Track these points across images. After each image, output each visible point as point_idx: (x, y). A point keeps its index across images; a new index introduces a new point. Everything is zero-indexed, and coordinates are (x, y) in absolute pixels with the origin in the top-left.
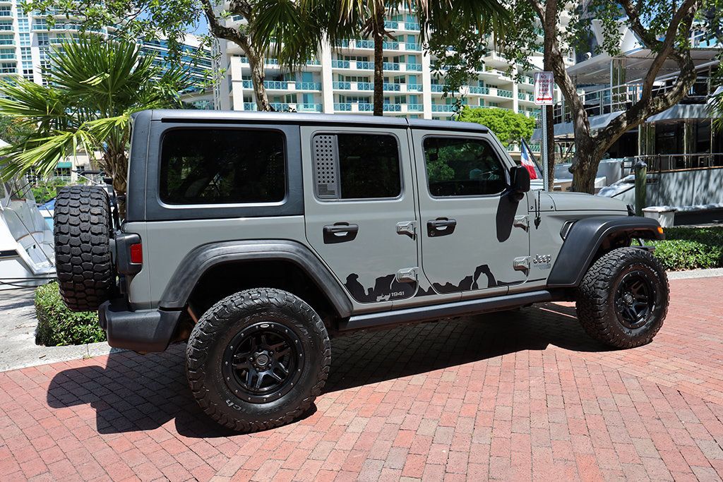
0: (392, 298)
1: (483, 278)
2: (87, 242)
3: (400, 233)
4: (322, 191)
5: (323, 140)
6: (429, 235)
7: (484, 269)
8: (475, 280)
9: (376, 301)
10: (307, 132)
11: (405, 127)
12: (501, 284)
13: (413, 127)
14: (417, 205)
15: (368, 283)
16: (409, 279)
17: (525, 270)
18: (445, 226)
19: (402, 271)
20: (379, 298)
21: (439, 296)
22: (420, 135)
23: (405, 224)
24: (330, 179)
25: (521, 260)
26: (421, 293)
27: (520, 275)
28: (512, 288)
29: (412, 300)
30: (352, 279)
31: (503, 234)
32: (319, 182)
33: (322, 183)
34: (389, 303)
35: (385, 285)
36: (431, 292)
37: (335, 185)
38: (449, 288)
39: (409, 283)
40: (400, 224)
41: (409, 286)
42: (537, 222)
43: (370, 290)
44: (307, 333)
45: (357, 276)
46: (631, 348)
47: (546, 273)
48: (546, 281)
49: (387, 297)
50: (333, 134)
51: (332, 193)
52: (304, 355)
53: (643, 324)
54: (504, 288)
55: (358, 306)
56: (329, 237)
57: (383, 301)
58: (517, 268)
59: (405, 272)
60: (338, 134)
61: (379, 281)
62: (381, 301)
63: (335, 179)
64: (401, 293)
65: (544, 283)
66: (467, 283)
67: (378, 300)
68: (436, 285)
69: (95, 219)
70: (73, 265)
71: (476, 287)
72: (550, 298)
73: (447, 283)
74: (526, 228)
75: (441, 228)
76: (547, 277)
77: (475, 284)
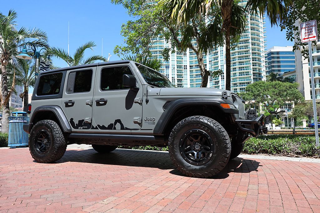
0: (83, 128)
1: (118, 126)
3: (87, 104)
4: (69, 91)
5: (72, 74)
6: (97, 106)
8: (115, 125)
11: (96, 66)
12: (127, 129)
14: (94, 95)
15: (76, 122)
16: (88, 122)
18: (103, 101)
20: (79, 128)
21: (100, 130)
25: (137, 118)
26: (93, 128)
27: (137, 126)
28: (133, 131)
29: (90, 130)
33: (69, 87)
34: (82, 130)
35: (81, 123)
36: (96, 128)
38: (103, 127)
40: (87, 101)
41: (89, 125)
42: (147, 101)
43: (77, 124)
45: (73, 119)
47: (153, 127)
48: (153, 130)
49: (82, 128)
50: (75, 72)
51: (71, 91)
54: (129, 131)
55: (73, 130)
56: (67, 105)
57: (80, 130)
58: (135, 122)
59: (87, 119)
61: (79, 121)
62: (80, 129)
64: (86, 127)
65: (152, 132)
66: (111, 127)
71: (115, 129)
72: (155, 140)
73: (103, 125)
74: (141, 104)
75: (101, 103)
76: (153, 129)
77: (115, 127)
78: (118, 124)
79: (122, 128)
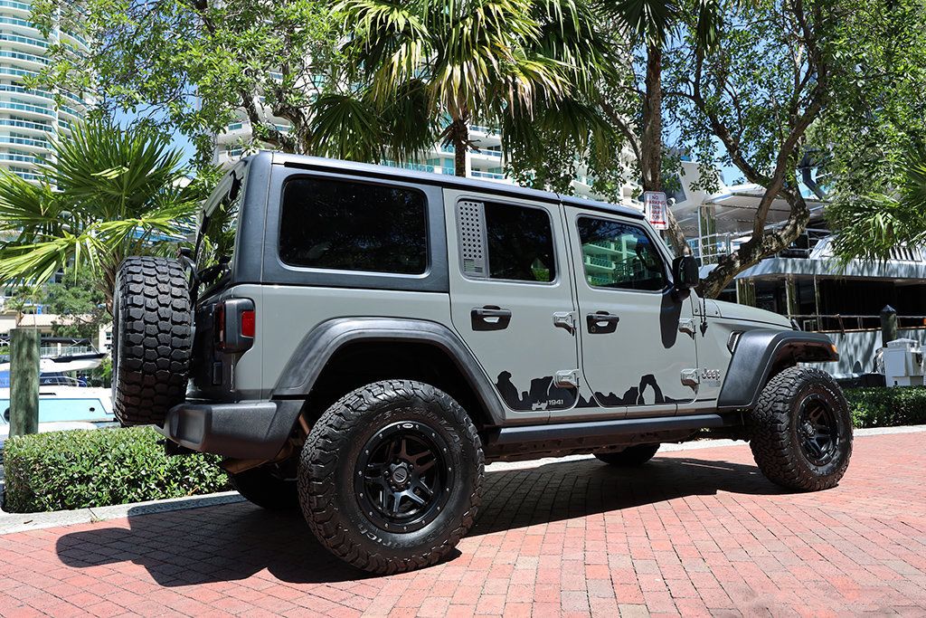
0: (549, 407)
1: (649, 393)
2: (166, 319)
3: (558, 325)
4: (468, 268)
5: (468, 206)
6: (590, 332)
7: (649, 380)
8: (642, 391)
9: (531, 410)
10: (451, 196)
11: (557, 202)
12: (669, 401)
13: (565, 203)
14: (575, 295)
15: (522, 385)
16: (568, 383)
17: (693, 385)
18: (606, 320)
19: (560, 373)
20: (535, 406)
21: (602, 410)
22: (574, 213)
23: (563, 315)
24: (478, 254)
25: (689, 372)
26: (582, 404)
27: (687, 392)
28: (681, 406)
29: (572, 411)
30: (504, 377)
31: (668, 340)
32: (465, 255)
33: (467, 257)
34: (545, 414)
35: (541, 389)
36: (592, 404)
37: (483, 261)
38: (611, 400)
39: (568, 389)
40: (557, 314)
41: (567, 393)
42: (704, 328)
43: (524, 394)
44: (458, 439)
45: (509, 375)
46: (819, 490)
47: (715, 393)
48: (716, 402)
49: (544, 405)
50: (480, 202)
51: (479, 270)
52: (453, 469)
53: (828, 460)
54: (672, 407)
55: (511, 414)
56: (478, 321)
57: (539, 411)
58: (686, 383)
59: (564, 374)
60: (485, 202)
61: (535, 382)
62: (537, 410)
63: (482, 254)
64: (560, 402)
65: (714, 404)
66: (632, 397)
67: (534, 408)
68: (598, 394)
69: (176, 291)
70: (145, 347)
71: (642, 402)
72: (721, 424)
73: (611, 394)
74: (692, 334)
75: (602, 324)
76: (717, 397)
77: (641, 397)
78: (649, 390)
79: (659, 399)
